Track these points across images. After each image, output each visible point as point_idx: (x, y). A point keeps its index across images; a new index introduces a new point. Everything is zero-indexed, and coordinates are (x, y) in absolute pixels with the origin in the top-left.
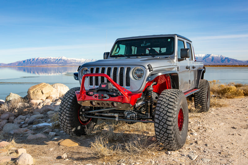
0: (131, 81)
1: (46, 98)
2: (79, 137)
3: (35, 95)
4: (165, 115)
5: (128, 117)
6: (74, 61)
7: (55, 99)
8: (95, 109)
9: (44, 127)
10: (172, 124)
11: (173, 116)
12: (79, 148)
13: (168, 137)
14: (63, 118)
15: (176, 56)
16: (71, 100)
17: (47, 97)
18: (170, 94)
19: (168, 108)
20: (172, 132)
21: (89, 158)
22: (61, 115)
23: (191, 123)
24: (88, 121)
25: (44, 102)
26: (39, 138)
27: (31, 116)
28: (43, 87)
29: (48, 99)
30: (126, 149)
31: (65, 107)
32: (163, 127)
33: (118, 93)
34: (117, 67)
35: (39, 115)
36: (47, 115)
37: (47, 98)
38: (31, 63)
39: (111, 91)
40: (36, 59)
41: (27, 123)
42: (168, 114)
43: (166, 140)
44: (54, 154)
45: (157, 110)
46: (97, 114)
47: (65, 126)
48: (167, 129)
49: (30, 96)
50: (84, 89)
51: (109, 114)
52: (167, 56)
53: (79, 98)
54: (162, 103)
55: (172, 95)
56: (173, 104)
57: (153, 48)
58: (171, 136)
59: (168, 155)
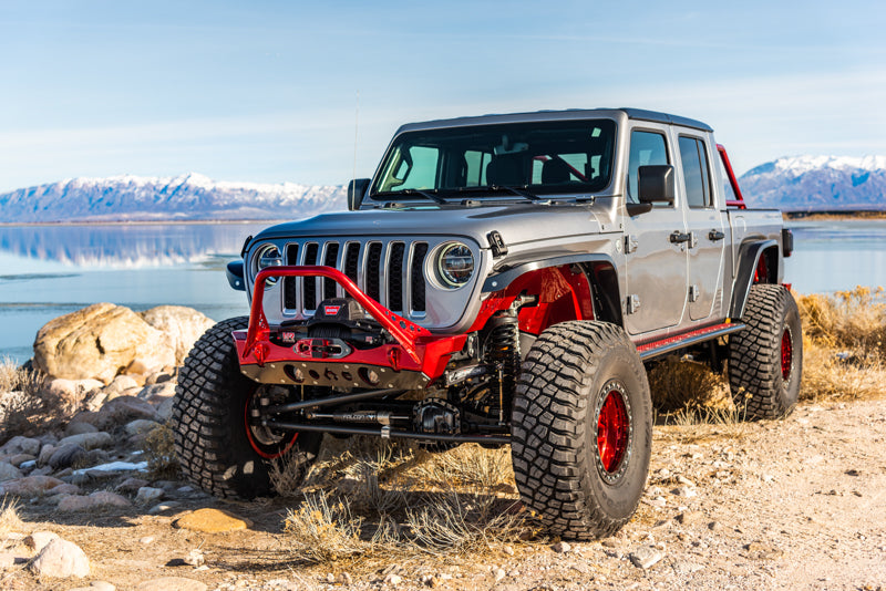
0: (428, 293)
1: (119, 374)
2: (250, 504)
3: (66, 359)
4: (544, 410)
5: (426, 424)
6: (247, 198)
7: (157, 375)
8: (307, 399)
9: (117, 476)
10: (569, 441)
11: (574, 415)
12: (246, 535)
13: (555, 490)
14: (190, 430)
15: (620, 196)
16: (219, 362)
17: (122, 368)
18: (570, 339)
19: (557, 385)
20: (570, 471)
21: (282, 564)
22: (180, 421)
23: (695, 457)
24: (282, 445)
25: (109, 390)
26: (100, 506)
27: (59, 439)
28: (104, 324)
29: (125, 374)
30: (413, 537)
31: (195, 389)
32: (538, 455)
33: (383, 336)
34: (380, 240)
35: (95, 436)
36: (124, 436)
37: (121, 371)
38: (36, 208)
39: (358, 328)
40: (62, 186)
41: (46, 464)
42: (556, 408)
43: (550, 498)
44: (158, 552)
45: (520, 394)
46: (314, 416)
47: (195, 460)
48: (551, 461)
49: (45, 361)
50: (265, 321)
51: (359, 416)
52: (584, 196)
53: (246, 354)
54: (539, 369)
55: (574, 342)
56: (574, 373)
57: (561, 156)
58: (564, 485)
59: (559, 555)
